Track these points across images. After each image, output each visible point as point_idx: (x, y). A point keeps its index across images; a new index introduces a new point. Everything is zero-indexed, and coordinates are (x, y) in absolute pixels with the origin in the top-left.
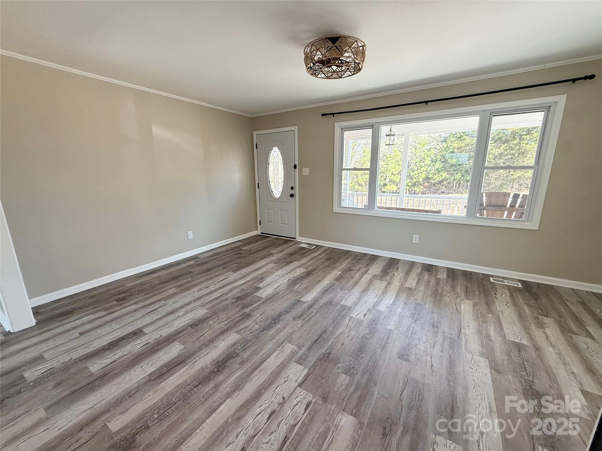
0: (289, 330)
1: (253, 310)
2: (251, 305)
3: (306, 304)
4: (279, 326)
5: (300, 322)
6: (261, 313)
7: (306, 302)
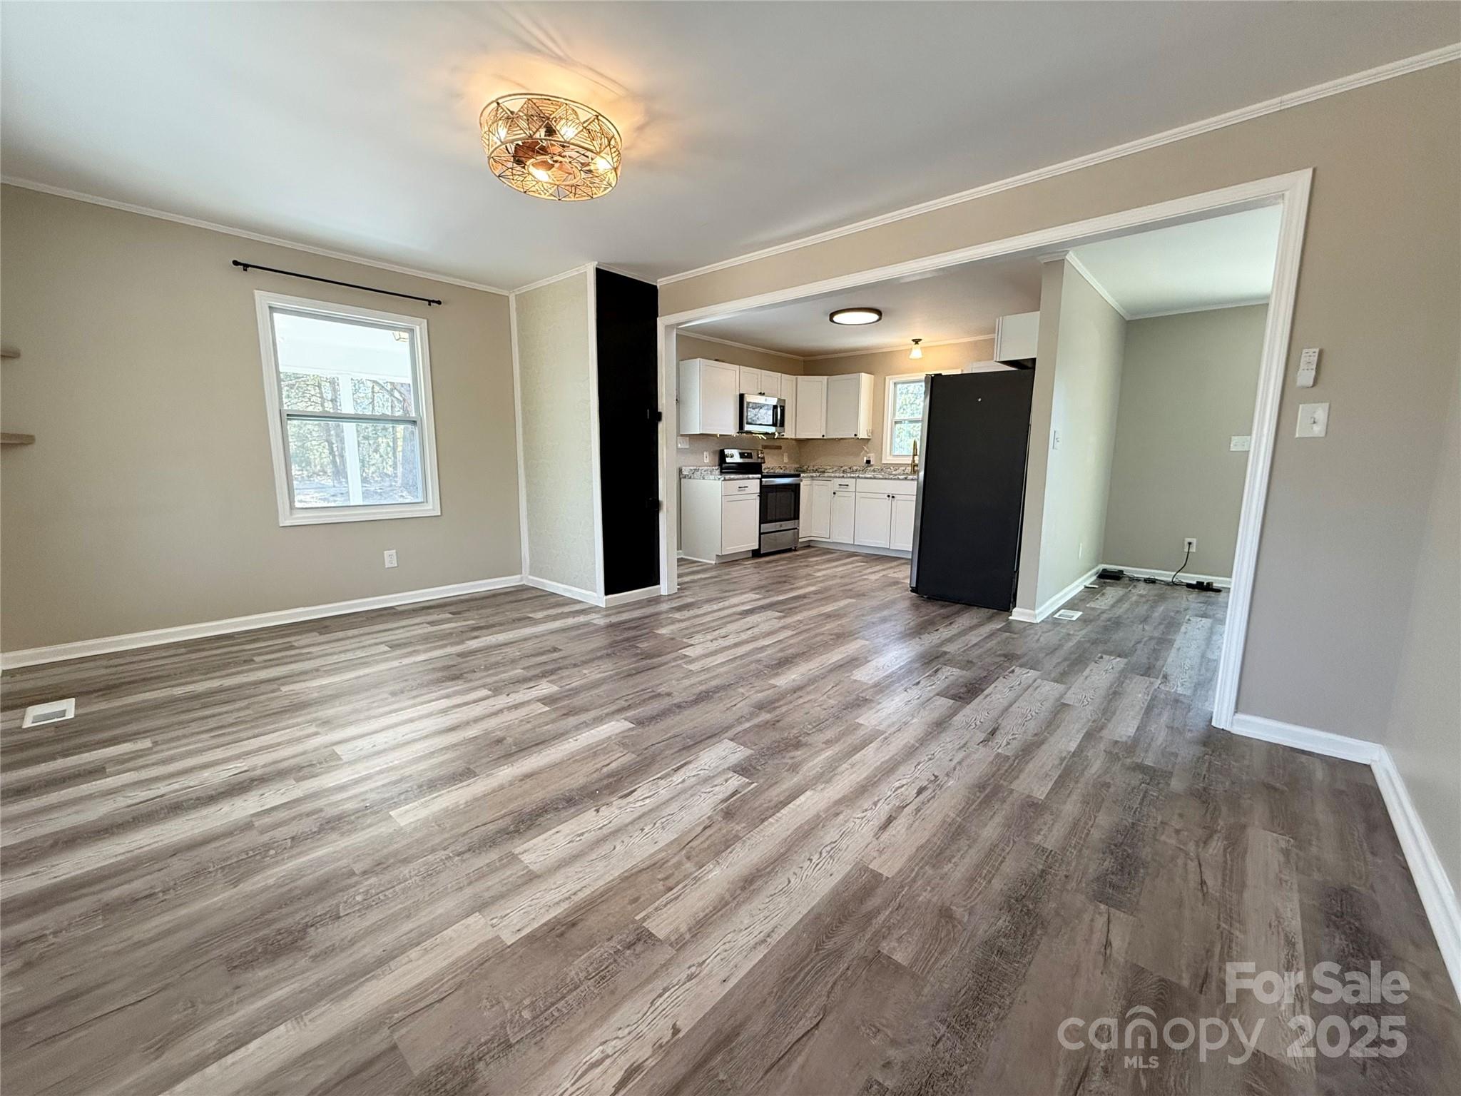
0: (686, 682)
1: (752, 715)
2: (758, 726)
3: (628, 715)
4: (703, 688)
5: (662, 689)
6: (734, 708)
7: (625, 719)
